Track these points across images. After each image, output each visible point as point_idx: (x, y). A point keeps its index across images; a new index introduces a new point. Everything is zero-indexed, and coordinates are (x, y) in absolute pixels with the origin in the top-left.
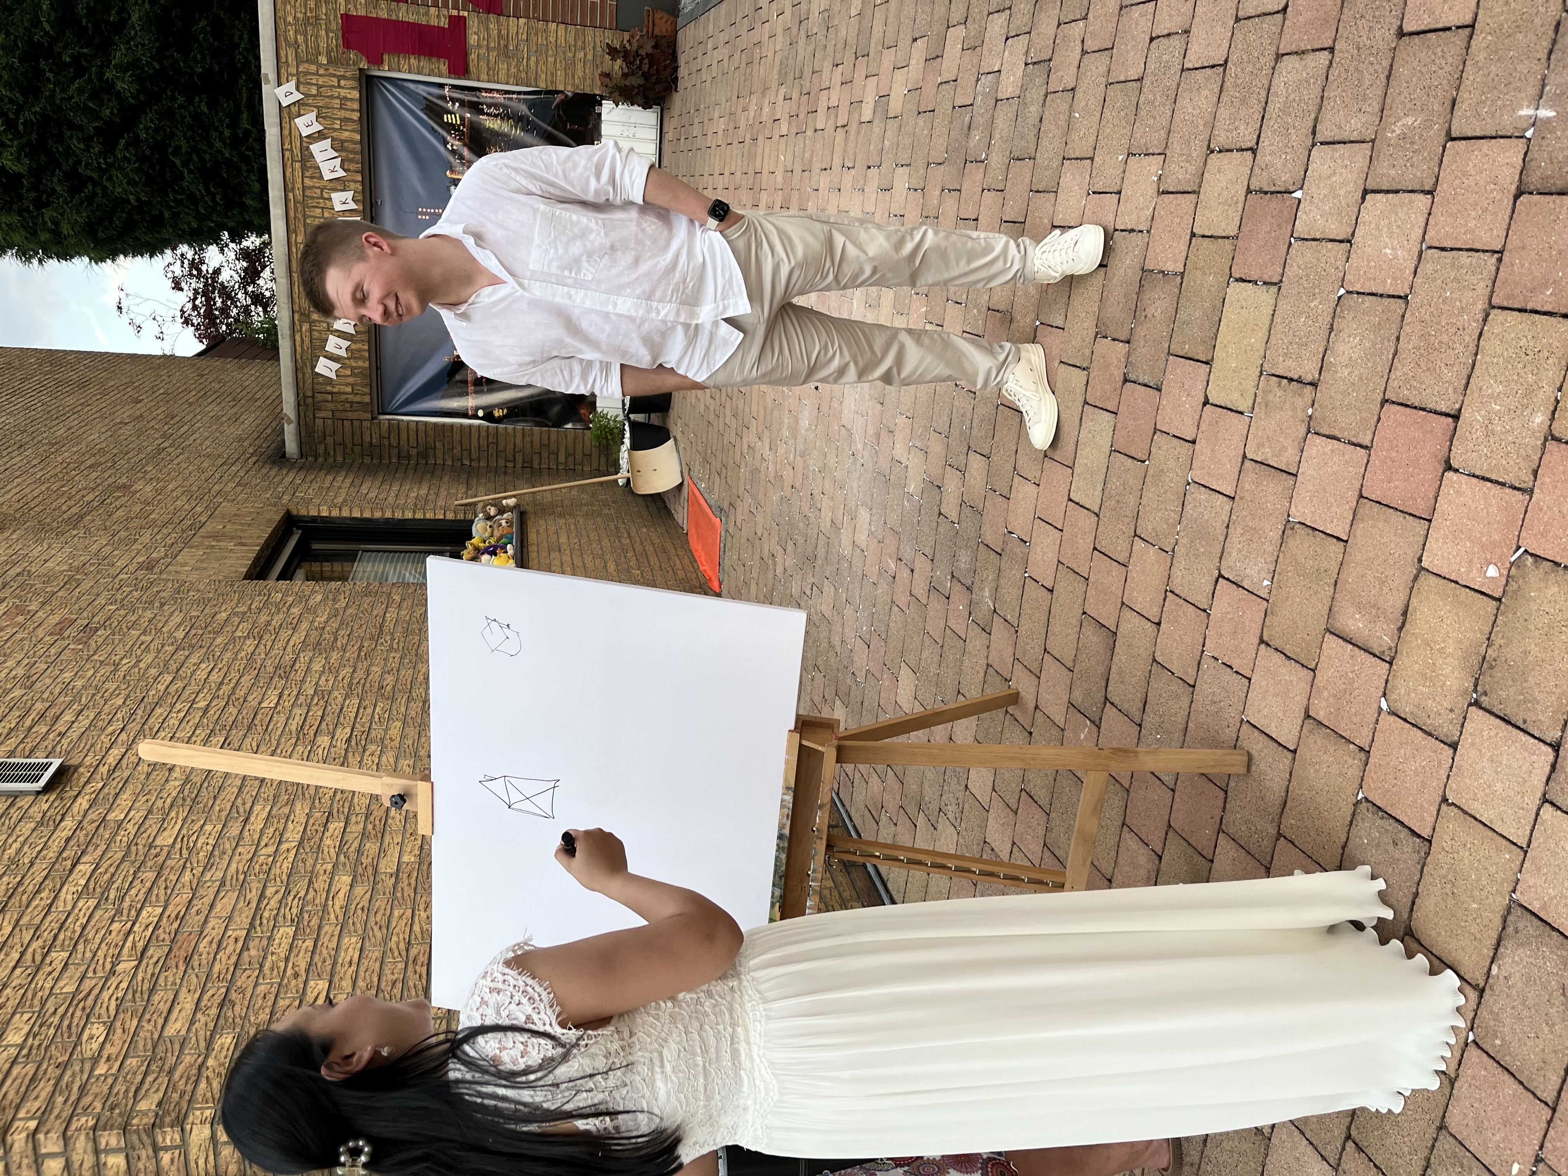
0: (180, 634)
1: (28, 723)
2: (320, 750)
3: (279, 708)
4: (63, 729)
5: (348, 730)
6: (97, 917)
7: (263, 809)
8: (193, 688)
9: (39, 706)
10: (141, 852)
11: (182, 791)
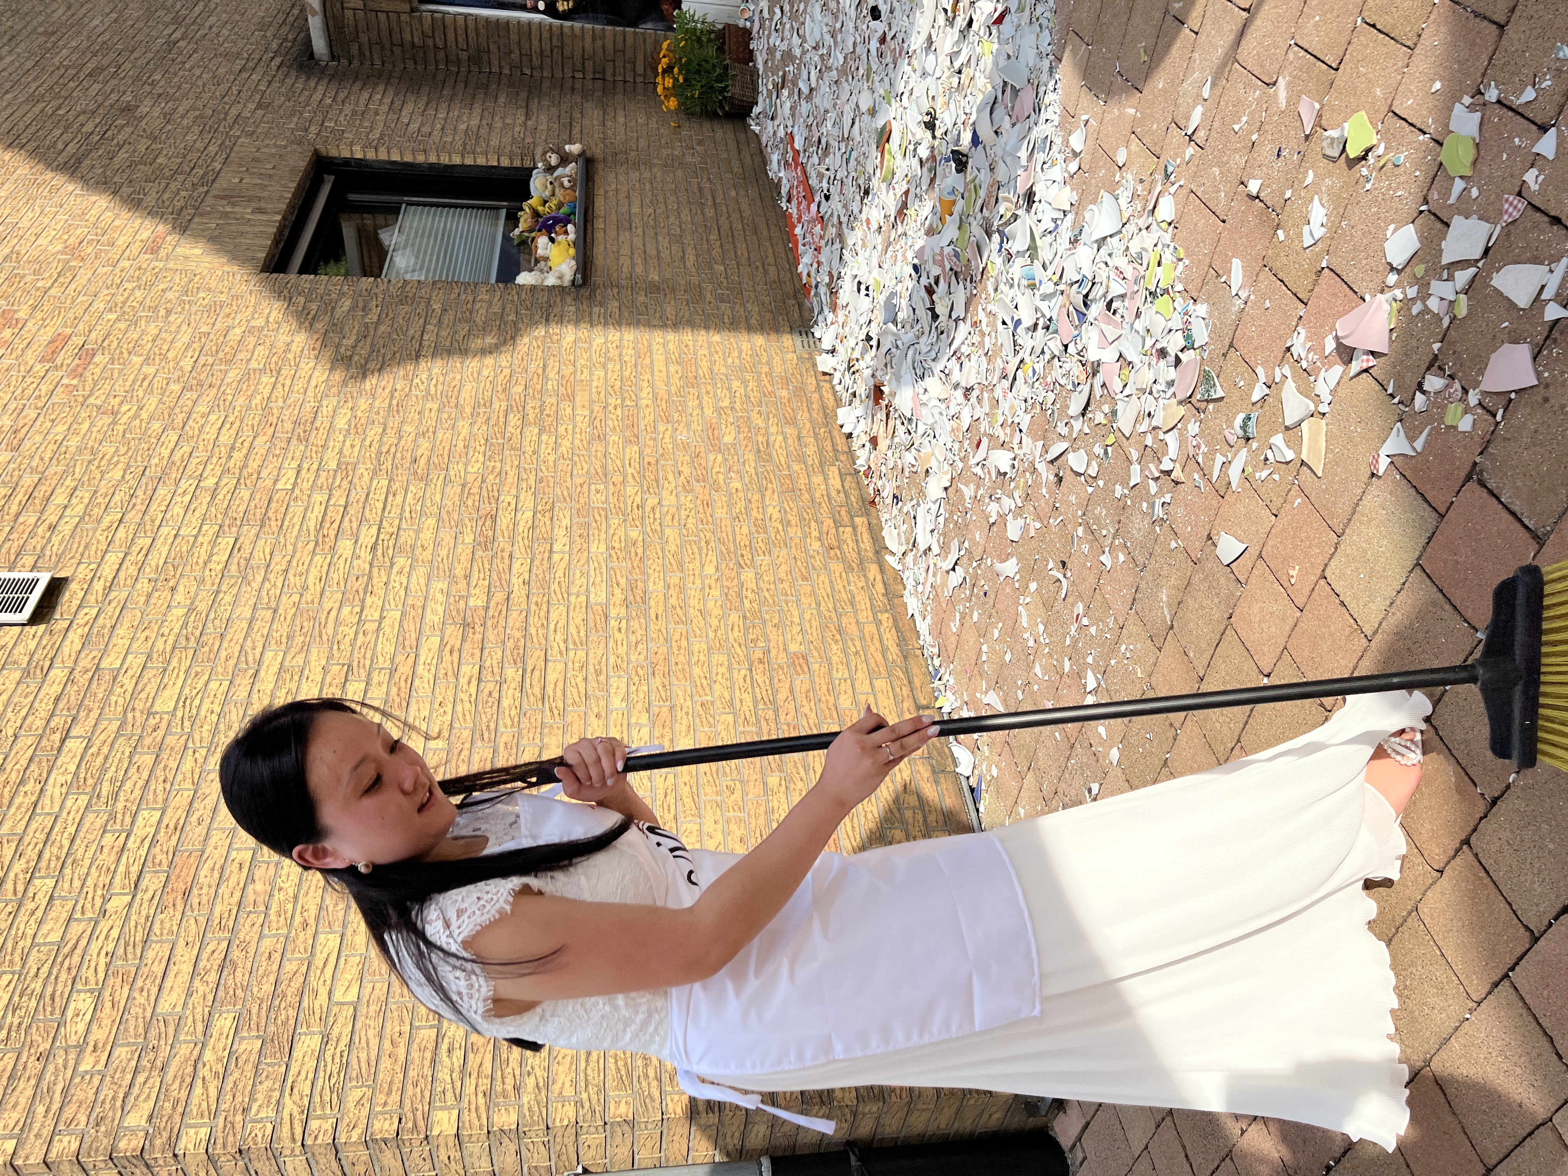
0: (187, 364)
1: (14, 509)
2: (342, 561)
3: (297, 491)
4: (53, 519)
5: (375, 529)
6: (87, 825)
7: (275, 658)
8: (200, 455)
9: (28, 481)
10: (138, 724)
11: (185, 625)
